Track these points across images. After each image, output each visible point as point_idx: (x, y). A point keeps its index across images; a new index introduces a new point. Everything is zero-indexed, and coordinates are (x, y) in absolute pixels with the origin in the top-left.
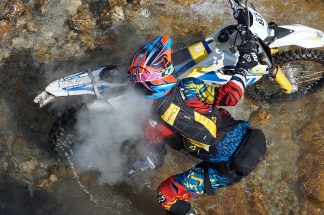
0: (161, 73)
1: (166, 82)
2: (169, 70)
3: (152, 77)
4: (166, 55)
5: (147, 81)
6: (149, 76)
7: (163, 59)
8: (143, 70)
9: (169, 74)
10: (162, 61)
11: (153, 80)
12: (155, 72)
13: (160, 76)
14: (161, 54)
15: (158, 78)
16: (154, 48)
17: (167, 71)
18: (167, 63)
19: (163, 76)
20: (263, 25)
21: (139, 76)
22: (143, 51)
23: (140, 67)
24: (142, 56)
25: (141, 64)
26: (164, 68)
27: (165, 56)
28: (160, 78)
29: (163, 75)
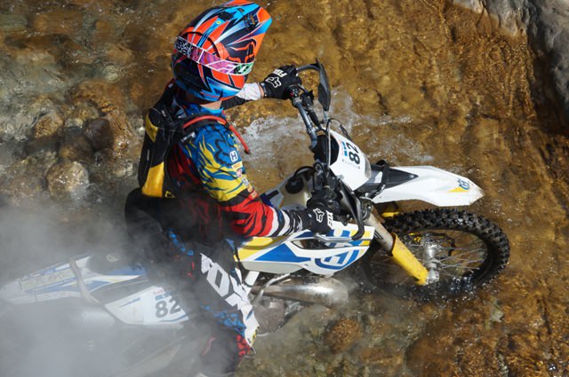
0: (235, 67)
1: (232, 83)
2: (247, 67)
3: (218, 66)
4: (255, 43)
5: (207, 65)
6: (215, 60)
7: (248, 46)
8: (211, 47)
9: (244, 74)
10: (245, 48)
11: (218, 70)
12: (227, 59)
13: (231, 70)
14: (249, 36)
15: (226, 71)
16: (243, 22)
17: (244, 67)
18: (251, 56)
19: (235, 73)
20: (358, 162)
21: (200, 51)
22: (225, 16)
23: (209, 39)
24: (219, 22)
25: (212, 35)
26: (243, 62)
27: (252, 43)
28: (228, 73)
29: (236, 71)
